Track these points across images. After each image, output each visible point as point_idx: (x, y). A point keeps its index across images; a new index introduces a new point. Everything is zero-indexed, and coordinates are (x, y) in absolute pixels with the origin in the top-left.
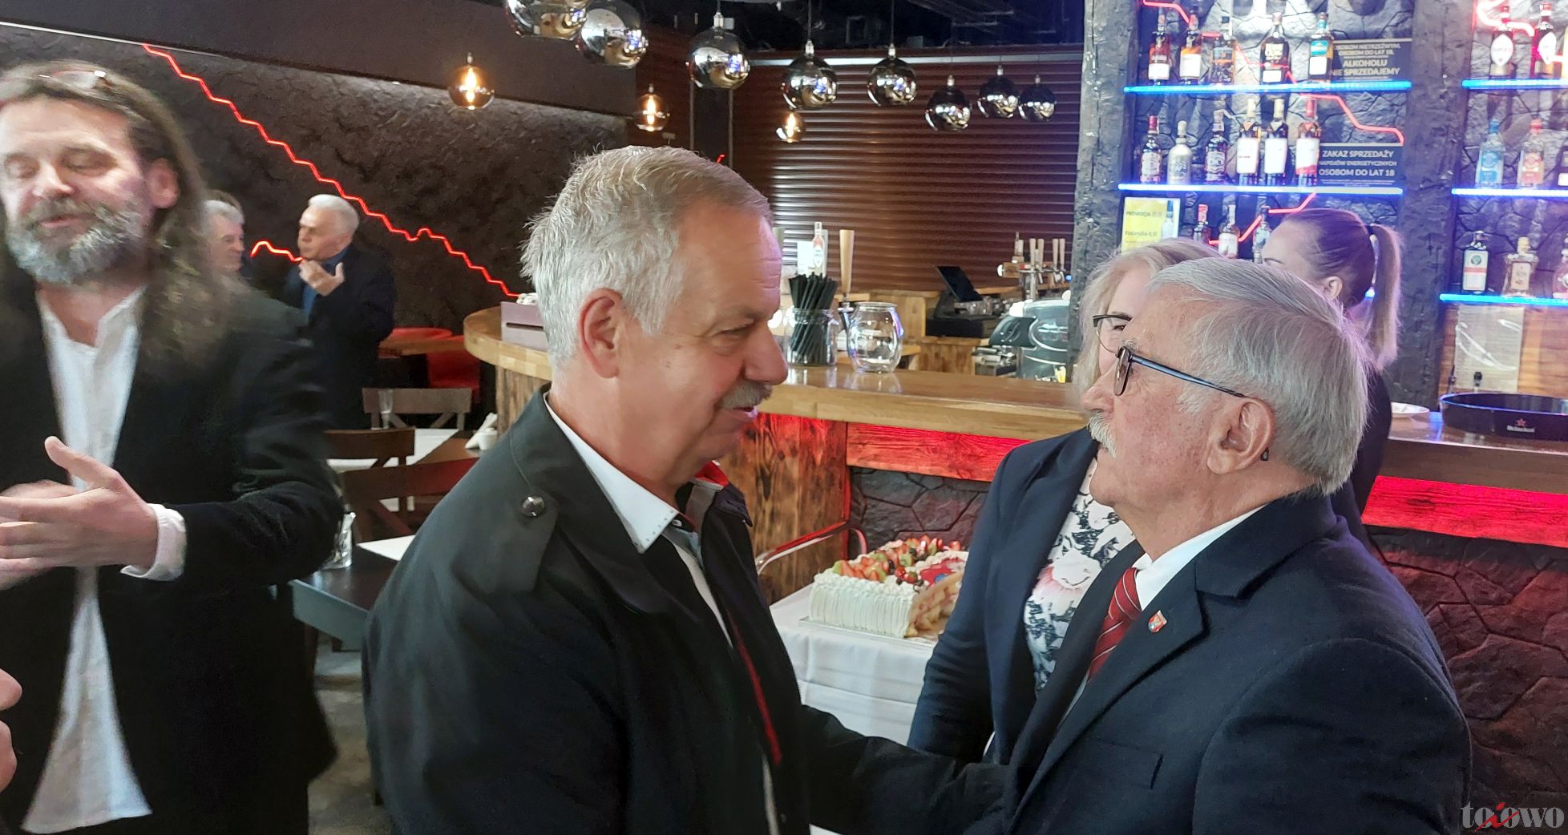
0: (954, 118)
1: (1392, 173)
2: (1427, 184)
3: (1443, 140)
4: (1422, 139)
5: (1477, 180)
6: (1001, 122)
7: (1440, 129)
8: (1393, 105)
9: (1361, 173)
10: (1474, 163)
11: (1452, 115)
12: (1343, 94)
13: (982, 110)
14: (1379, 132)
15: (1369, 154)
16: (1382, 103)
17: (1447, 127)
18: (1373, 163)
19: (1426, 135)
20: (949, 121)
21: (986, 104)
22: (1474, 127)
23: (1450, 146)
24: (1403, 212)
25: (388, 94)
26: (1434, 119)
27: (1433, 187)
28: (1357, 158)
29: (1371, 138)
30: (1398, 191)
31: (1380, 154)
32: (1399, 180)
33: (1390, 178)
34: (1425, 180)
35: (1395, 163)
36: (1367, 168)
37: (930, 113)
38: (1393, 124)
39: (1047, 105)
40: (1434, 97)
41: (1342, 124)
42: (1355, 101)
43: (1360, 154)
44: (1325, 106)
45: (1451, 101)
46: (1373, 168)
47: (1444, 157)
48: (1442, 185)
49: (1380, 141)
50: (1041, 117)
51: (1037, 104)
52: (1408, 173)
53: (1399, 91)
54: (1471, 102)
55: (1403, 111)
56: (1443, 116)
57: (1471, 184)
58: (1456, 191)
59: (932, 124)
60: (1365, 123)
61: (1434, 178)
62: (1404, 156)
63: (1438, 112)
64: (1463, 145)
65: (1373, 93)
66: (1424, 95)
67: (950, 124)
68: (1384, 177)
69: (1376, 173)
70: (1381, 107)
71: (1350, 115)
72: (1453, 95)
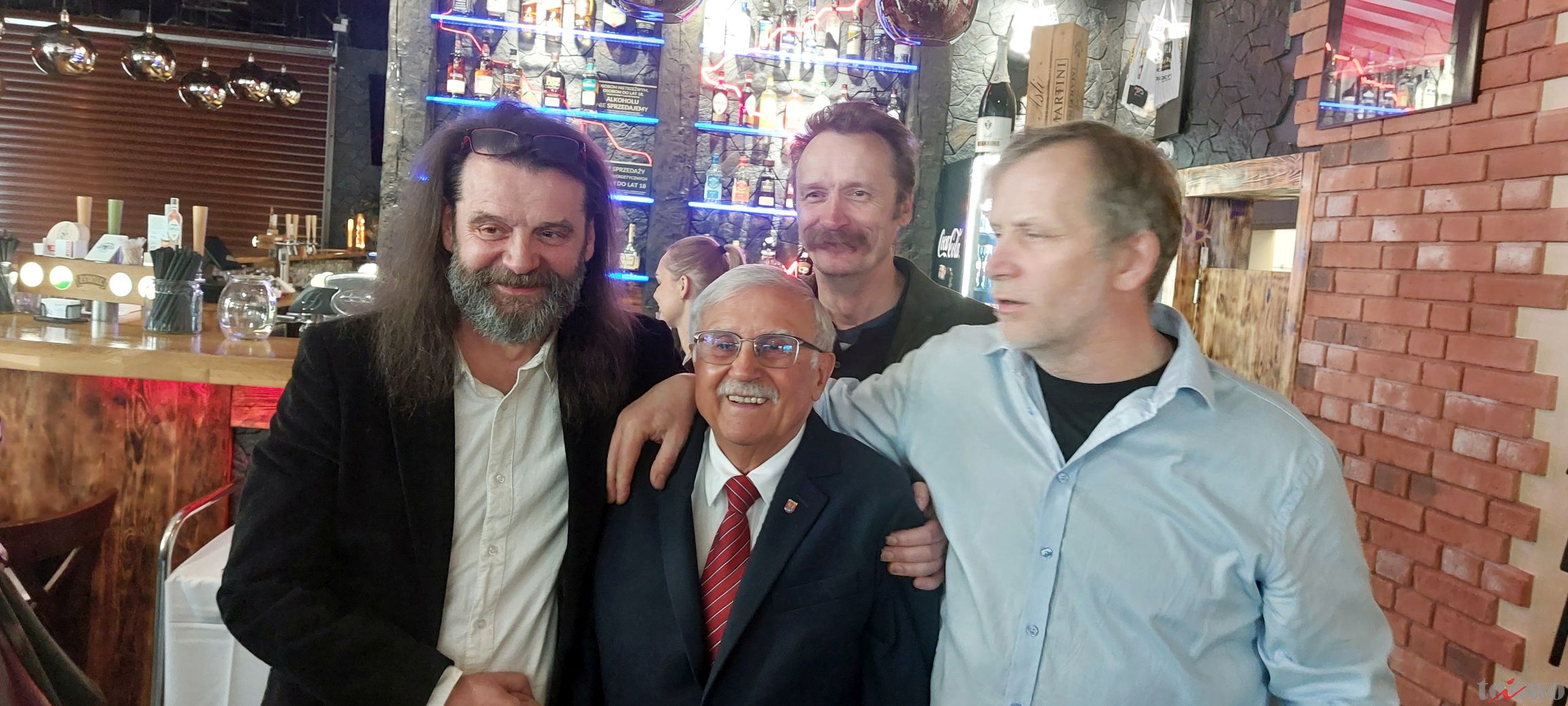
0: (209, 98)
1: (644, 186)
2: (671, 197)
3: (682, 165)
4: (667, 162)
5: (705, 197)
6: (252, 104)
7: (680, 157)
8: (643, 135)
9: (621, 184)
10: (702, 183)
11: (688, 147)
12: (606, 122)
13: (232, 91)
14: (633, 154)
15: (627, 170)
16: (636, 132)
17: (685, 155)
18: (630, 177)
19: (669, 160)
20: (204, 99)
21: (236, 87)
22: (701, 157)
23: (687, 170)
24: (654, 217)
26: (675, 149)
27: (675, 199)
29: (628, 158)
30: (650, 201)
31: (635, 171)
32: (650, 192)
33: (643, 190)
34: (670, 194)
35: (646, 179)
36: (627, 181)
37: (182, 90)
38: (643, 149)
39: (293, 93)
40: (674, 132)
42: (616, 128)
43: (621, 169)
44: (593, 130)
45: (688, 136)
46: (631, 181)
47: (683, 178)
48: (682, 198)
49: (635, 161)
50: (288, 104)
51: (284, 91)
52: (657, 187)
53: (649, 125)
54: (699, 138)
55: (652, 139)
56: (680, 147)
57: (701, 199)
58: (692, 204)
59: (184, 100)
60: (623, 147)
61: (675, 193)
62: (654, 175)
63: (677, 143)
64: (694, 171)
65: (629, 123)
66: (667, 130)
67: (204, 102)
68: (638, 189)
69: (632, 185)
70: (635, 135)
71: (612, 139)
72: (687, 132)
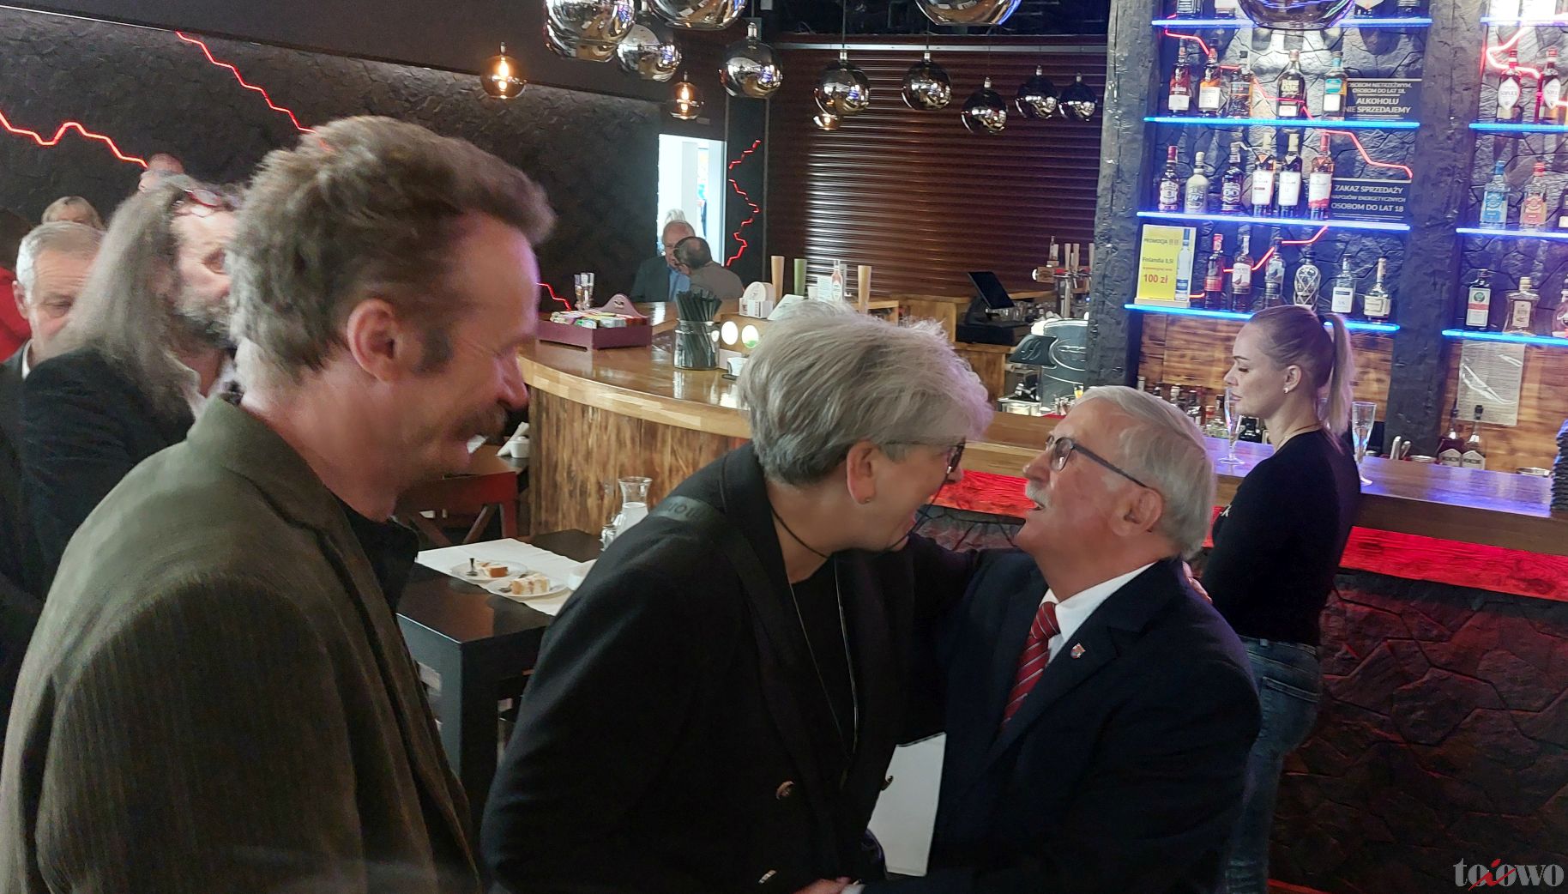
0: (990, 121)
2: (1433, 222)
4: (1429, 177)
5: (1482, 220)
6: (1038, 125)
10: (1479, 202)
11: (1459, 156)
12: (1356, 131)
13: (1020, 111)
15: (1380, 190)
20: (985, 123)
21: (1024, 105)
22: (1480, 167)
23: (1456, 185)
25: (418, 79)
26: (1441, 160)
27: (1438, 225)
28: (1368, 194)
34: (1431, 218)
37: (965, 114)
39: (1087, 104)
41: (1354, 160)
44: (1338, 141)
45: (1457, 141)
48: (1448, 224)
50: (1082, 117)
51: (1077, 103)
52: (1415, 210)
53: (1410, 130)
54: (1478, 143)
55: (1413, 148)
56: (1449, 156)
57: (1477, 224)
58: (1461, 230)
59: (968, 125)
60: (1376, 160)
61: (1440, 217)
64: (1468, 185)
66: (1432, 136)
67: (986, 126)
71: (1362, 151)
72: (1459, 137)
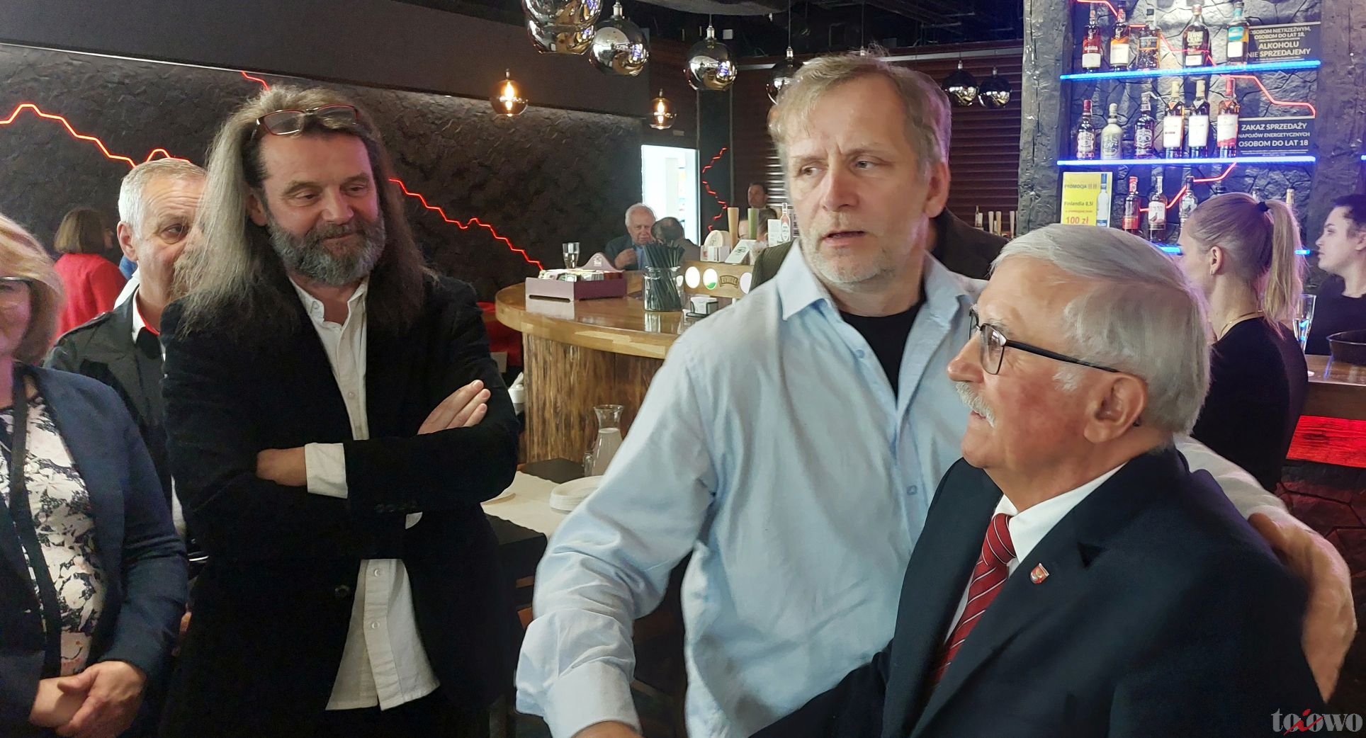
1: (1306, 143)
2: (1338, 151)
3: (1354, 112)
4: (1332, 111)
7: (1351, 103)
8: (1305, 82)
9: (1278, 143)
14: (1293, 107)
15: (1285, 126)
16: (1296, 79)
17: (1357, 100)
18: (1288, 135)
19: (1336, 107)
23: (1360, 117)
24: (1317, 178)
25: (442, 106)
26: (1343, 94)
27: (1343, 154)
28: (1274, 131)
29: (1286, 112)
30: (1312, 159)
31: (1294, 126)
32: (1312, 149)
33: (1304, 147)
34: (1337, 148)
35: (1308, 134)
36: (1283, 139)
38: (1305, 98)
39: (1003, 93)
40: (1342, 74)
41: (1259, 100)
42: (1270, 80)
43: (1276, 126)
44: (1243, 85)
46: (1289, 139)
47: (1354, 127)
48: (1353, 152)
49: (1294, 114)
50: (997, 103)
51: (995, 93)
52: (1321, 142)
53: (1311, 69)
55: (1314, 87)
56: (1351, 90)
60: (1280, 99)
61: (1343, 146)
62: (1317, 127)
63: (1346, 86)
65: (1287, 71)
66: (1333, 72)
68: (1298, 147)
69: (1291, 143)
70: (1295, 84)
71: (1266, 92)
